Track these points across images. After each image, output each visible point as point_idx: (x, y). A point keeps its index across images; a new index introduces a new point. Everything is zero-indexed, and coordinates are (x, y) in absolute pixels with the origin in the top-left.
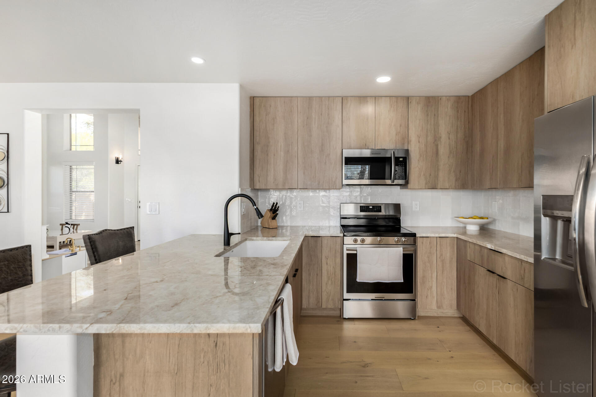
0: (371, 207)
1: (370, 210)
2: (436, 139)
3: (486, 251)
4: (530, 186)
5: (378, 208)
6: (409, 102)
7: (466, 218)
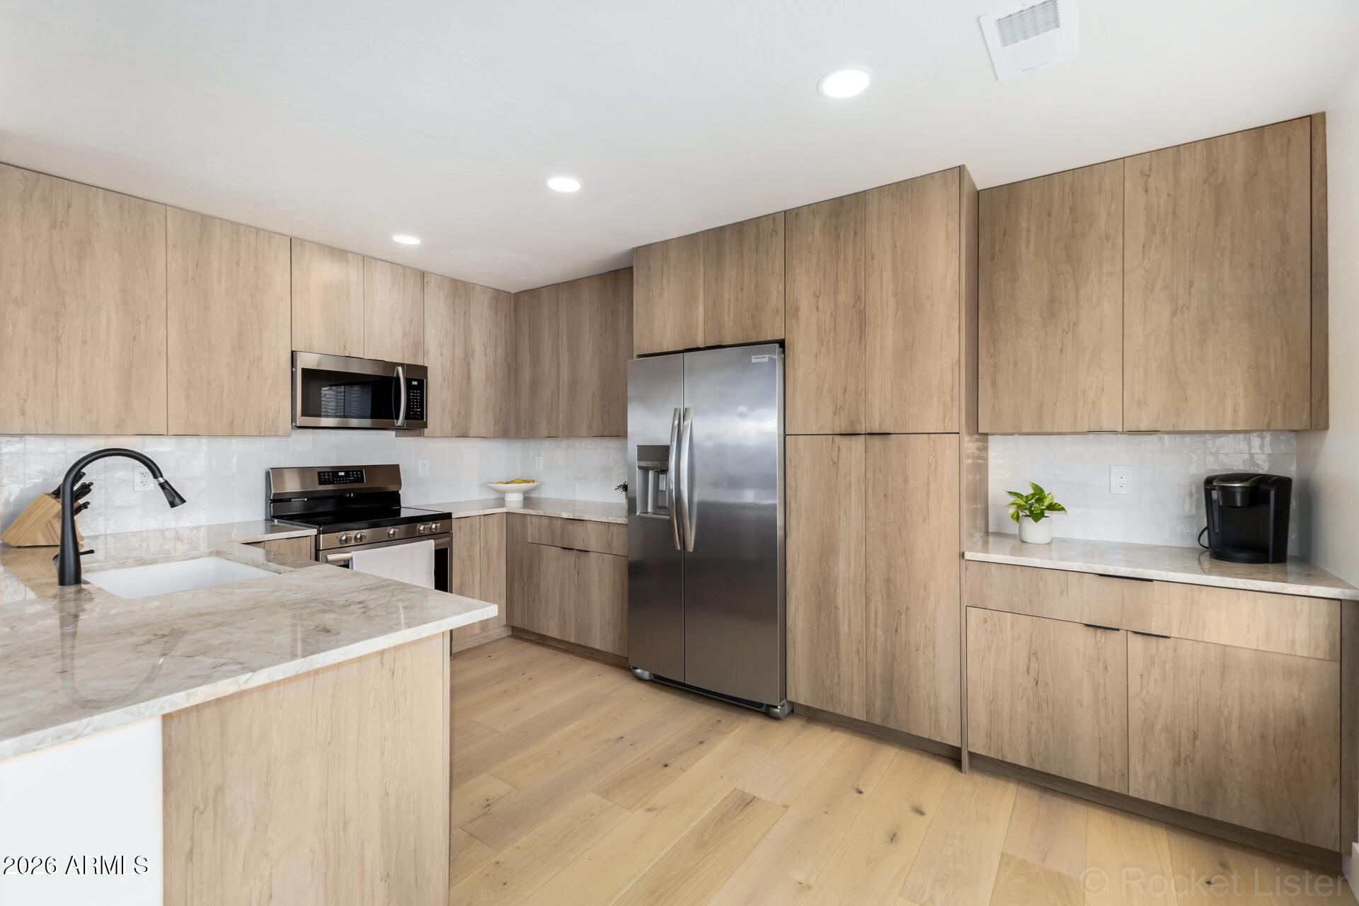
0: (343, 474)
1: (340, 480)
2: (467, 356)
3: (559, 522)
4: (620, 433)
5: (357, 474)
6: (425, 281)
7: (507, 483)
